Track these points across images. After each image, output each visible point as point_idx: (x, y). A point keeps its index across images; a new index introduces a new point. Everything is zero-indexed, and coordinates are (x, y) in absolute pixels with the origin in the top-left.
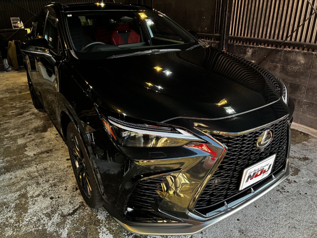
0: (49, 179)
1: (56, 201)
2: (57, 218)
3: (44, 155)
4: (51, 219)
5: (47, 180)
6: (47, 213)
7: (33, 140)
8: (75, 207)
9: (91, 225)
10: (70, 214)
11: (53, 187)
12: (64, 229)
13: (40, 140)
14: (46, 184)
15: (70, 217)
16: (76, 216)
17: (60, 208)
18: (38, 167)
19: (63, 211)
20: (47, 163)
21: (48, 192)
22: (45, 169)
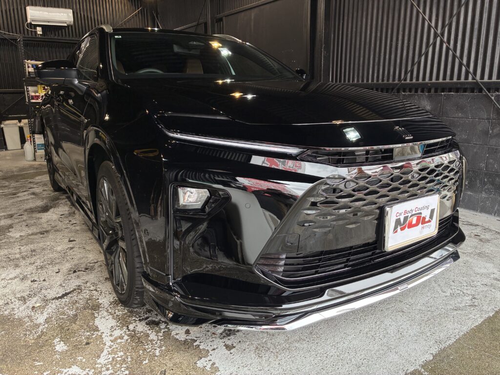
0: (35, 261)
1: (39, 284)
3: (36, 237)
4: (25, 303)
5: (31, 262)
6: (22, 297)
7: (24, 221)
8: (66, 290)
9: (86, 309)
10: (57, 298)
11: (39, 270)
12: (42, 313)
13: (35, 221)
14: (30, 266)
15: (56, 301)
16: (66, 299)
17: (43, 291)
18: (22, 248)
19: (46, 294)
20: (37, 244)
21: (30, 275)
22: (34, 251)
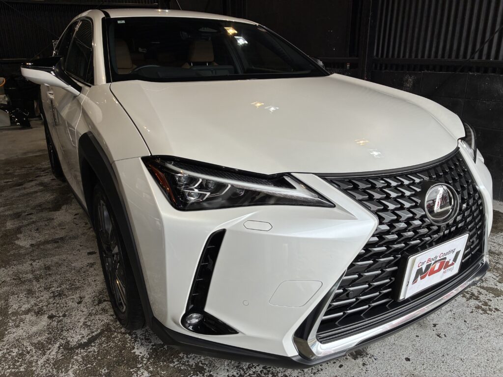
0: (50, 285)
1: (58, 322)
2: (57, 352)
3: (49, 246)
4: (44, 354)
5: (46, 286)
6: (39, 343)
7: (33, 222)
8: (92, 332)
9: (121, 366)
10: (82, 346)
11: (57, 298)
13: (46, 223)
14: (45, 292)
15: (82, 351)
18: (34, 264)
19: (69, 339)
20: (51, 258)
21: (47, 306)
22: (48, 268)
